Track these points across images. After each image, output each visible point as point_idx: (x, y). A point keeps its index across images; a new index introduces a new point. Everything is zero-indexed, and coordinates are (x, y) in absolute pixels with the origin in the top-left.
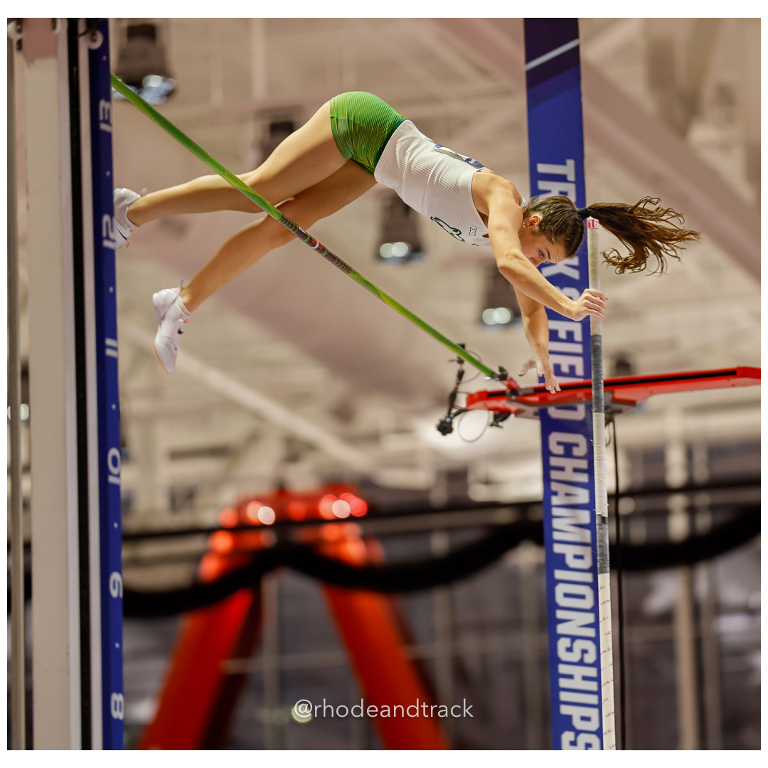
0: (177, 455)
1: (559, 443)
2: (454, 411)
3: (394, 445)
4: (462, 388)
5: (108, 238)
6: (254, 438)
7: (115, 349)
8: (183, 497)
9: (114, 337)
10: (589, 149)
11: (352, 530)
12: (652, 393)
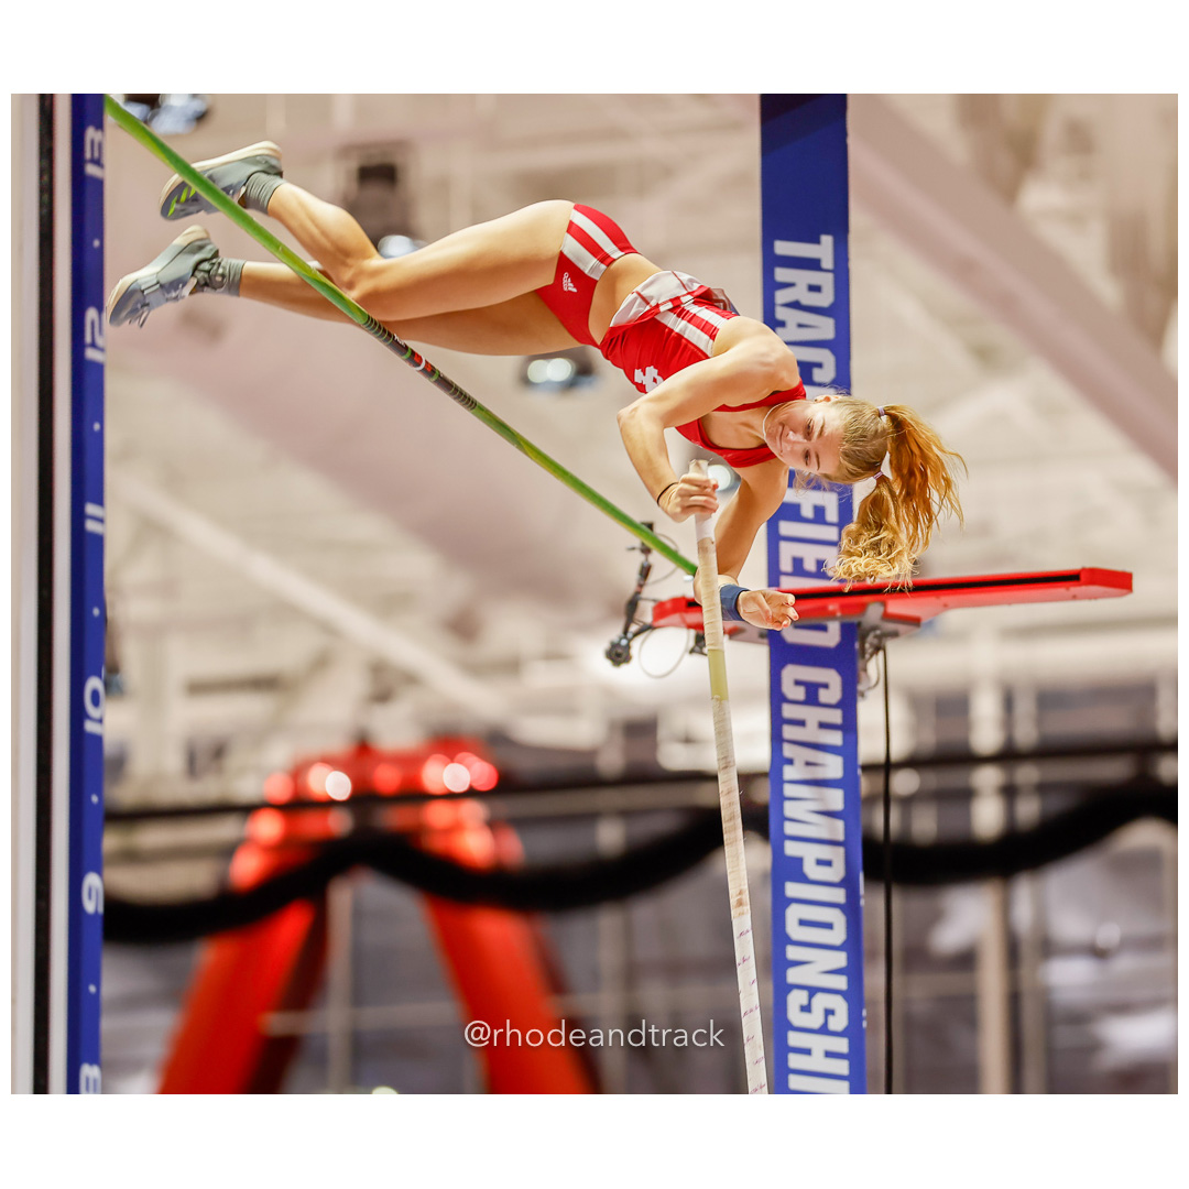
0: (199, 688)
1: (798, 683)
2: (634, 628)
3: (542, 679)
4: (647, 592)
5: (93, 345)
6: (321, 663)
7: (101, 520)
8: (208, 755)
9: (100, 501)
10: (858, 217)
11: (474, 811)
12: (946, 606)
